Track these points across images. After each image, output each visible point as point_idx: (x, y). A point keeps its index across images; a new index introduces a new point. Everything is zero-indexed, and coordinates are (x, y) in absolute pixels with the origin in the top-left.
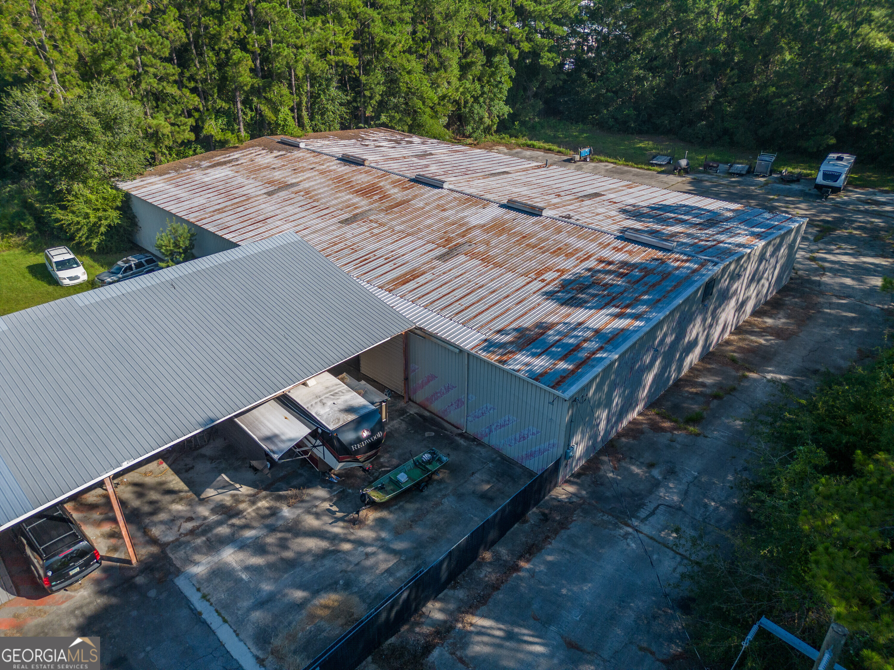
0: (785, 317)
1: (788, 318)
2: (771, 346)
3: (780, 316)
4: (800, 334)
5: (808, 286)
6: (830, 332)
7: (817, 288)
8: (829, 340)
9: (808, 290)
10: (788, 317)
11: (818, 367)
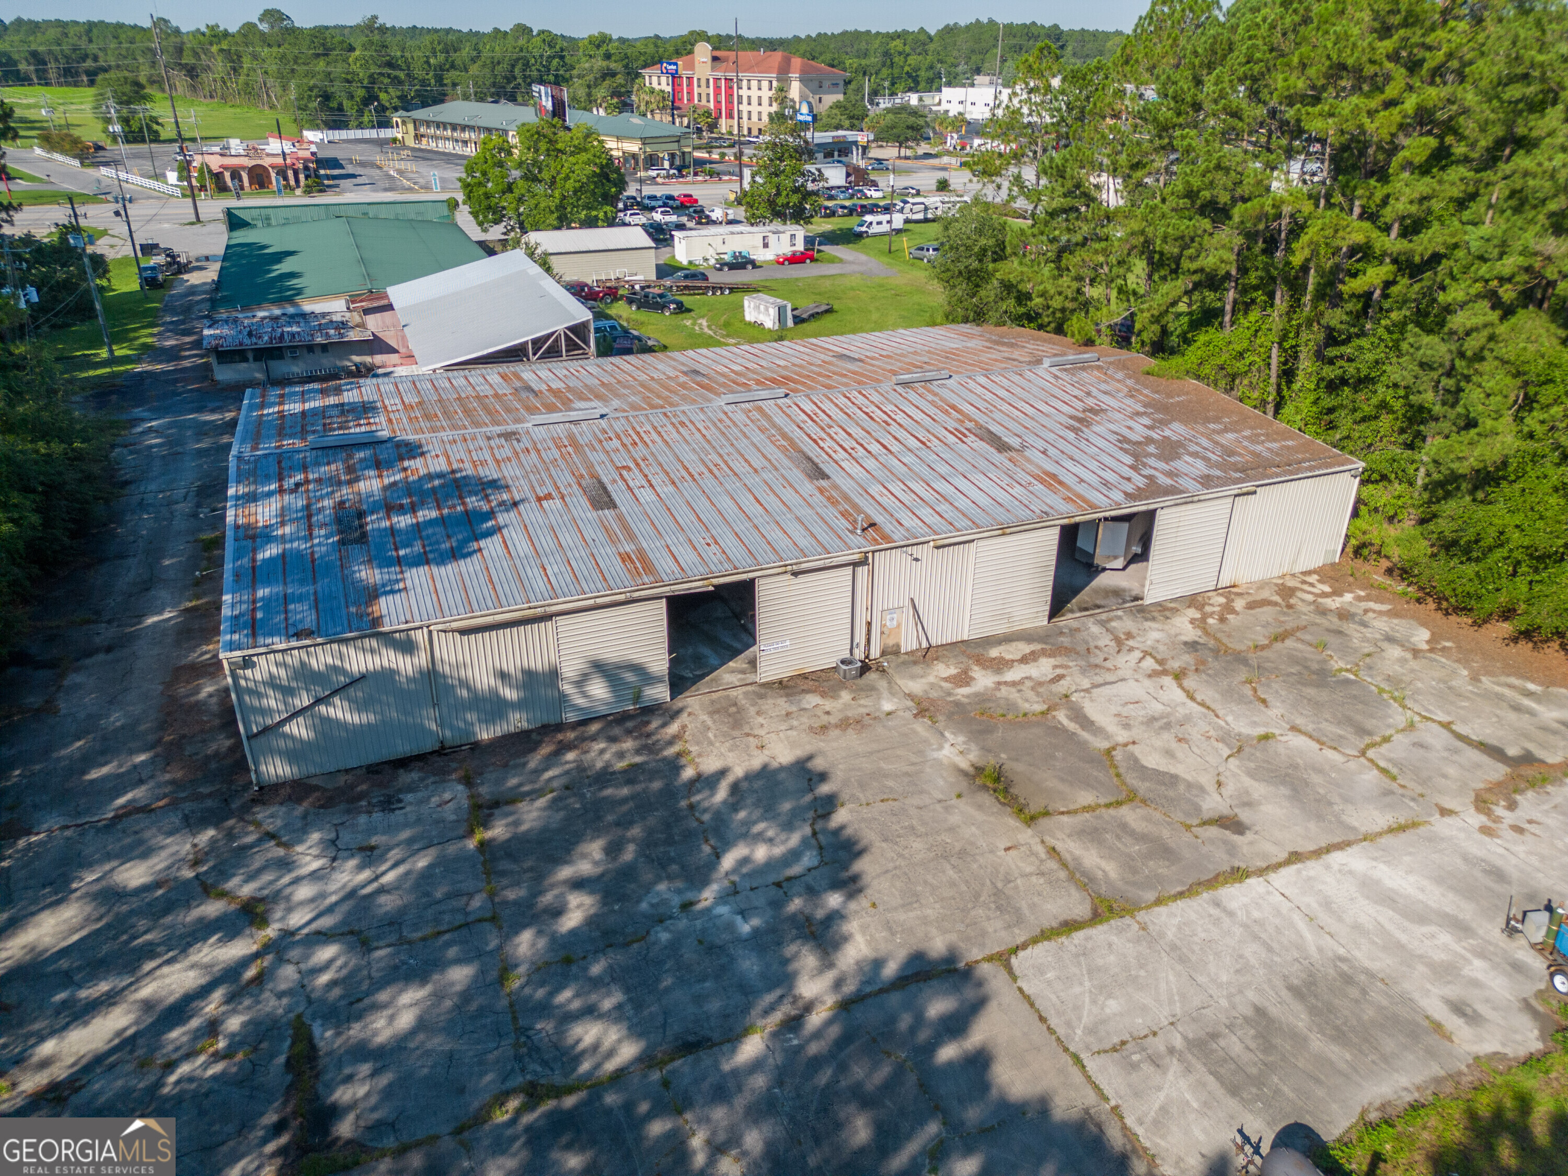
0: (204, 703)
1: (197, 703)
2: (193, 649)
3: (214, 700)
4: (161, 687)
5: (209, 803)
6: (116, 719)
7: (188, 807)
8: (111, 702)
9: (205, 790)
10: (198, 707)
11: (110, 657)
